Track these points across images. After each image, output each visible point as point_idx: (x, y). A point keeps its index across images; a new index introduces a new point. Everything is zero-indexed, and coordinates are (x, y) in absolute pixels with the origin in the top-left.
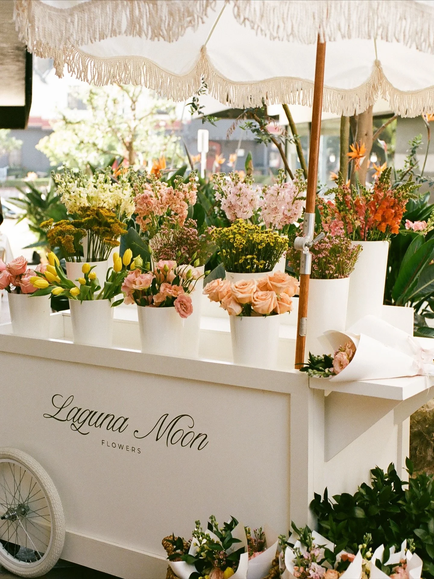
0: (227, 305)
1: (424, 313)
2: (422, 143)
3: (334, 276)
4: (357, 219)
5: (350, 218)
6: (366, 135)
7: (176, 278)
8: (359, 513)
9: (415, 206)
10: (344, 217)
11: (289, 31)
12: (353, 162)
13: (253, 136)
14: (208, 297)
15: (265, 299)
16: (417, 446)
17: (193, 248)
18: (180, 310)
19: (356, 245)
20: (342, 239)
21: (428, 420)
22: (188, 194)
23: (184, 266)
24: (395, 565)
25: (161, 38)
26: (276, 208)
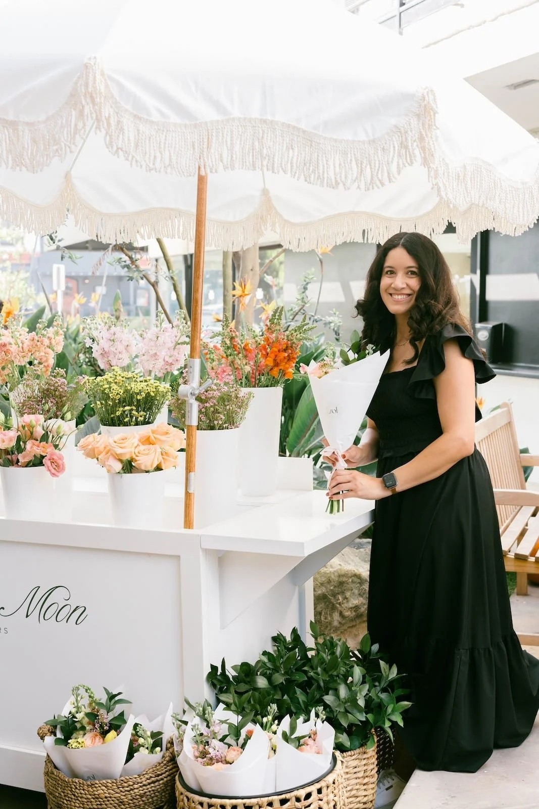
0: (105, 462)
1: (324, 465)
2: (315, 279)
3: (223, 427)
4: (246, 364)
5: (239, 363)
6: (252, 270)
7: (44, 434)
8: (262, 682)
9: (309, 349)
10: (232, 362)
11: (167, 163)
12: (238, 301)
13: (124, 272)
14: (83, 454)
15: (147, 454)
16: (322, 611)
17: (62, 401)
18: (51, 468)
19: (246, 392)
20: (231, 386)
21: (332, 581)
22: (53, 341)
23: (53, 420)
24: (304, 737)
25: (24, 169)
26: (156, 353)
